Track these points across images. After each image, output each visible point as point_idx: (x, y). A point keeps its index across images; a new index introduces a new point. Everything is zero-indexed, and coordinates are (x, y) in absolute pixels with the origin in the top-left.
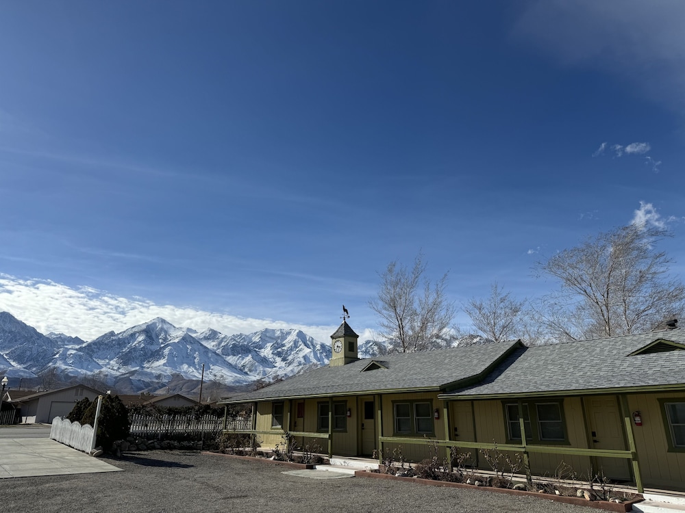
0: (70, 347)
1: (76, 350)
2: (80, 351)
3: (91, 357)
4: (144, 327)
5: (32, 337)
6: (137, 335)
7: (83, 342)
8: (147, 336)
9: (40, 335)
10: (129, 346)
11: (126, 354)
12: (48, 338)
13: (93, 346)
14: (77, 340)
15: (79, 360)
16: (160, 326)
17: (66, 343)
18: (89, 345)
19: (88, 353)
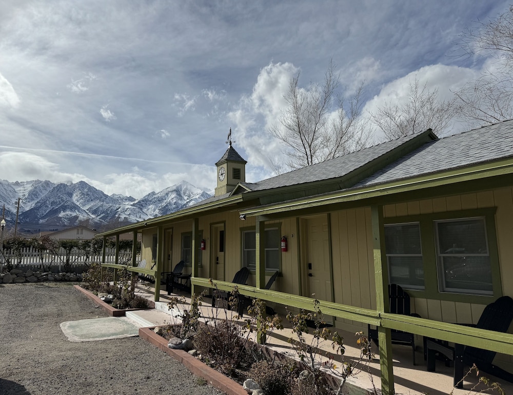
0: (127, 203)
1: (131, 205)
2: (134, 206)
3: (141, 209)
4: (175, 188)
5: (101, 198)
6: (170, 193)
7: (135, 200)
8: (177, 194)
9: (106, 196)
10: (165, 201)
11: (165, 207)
12: (112, 198)
13: (142, 203)
14: (131, 199)
15: (133, 212)
16: (185, 187)
17: (124, 201)
18: (139, 202)
19: (139, 208)
